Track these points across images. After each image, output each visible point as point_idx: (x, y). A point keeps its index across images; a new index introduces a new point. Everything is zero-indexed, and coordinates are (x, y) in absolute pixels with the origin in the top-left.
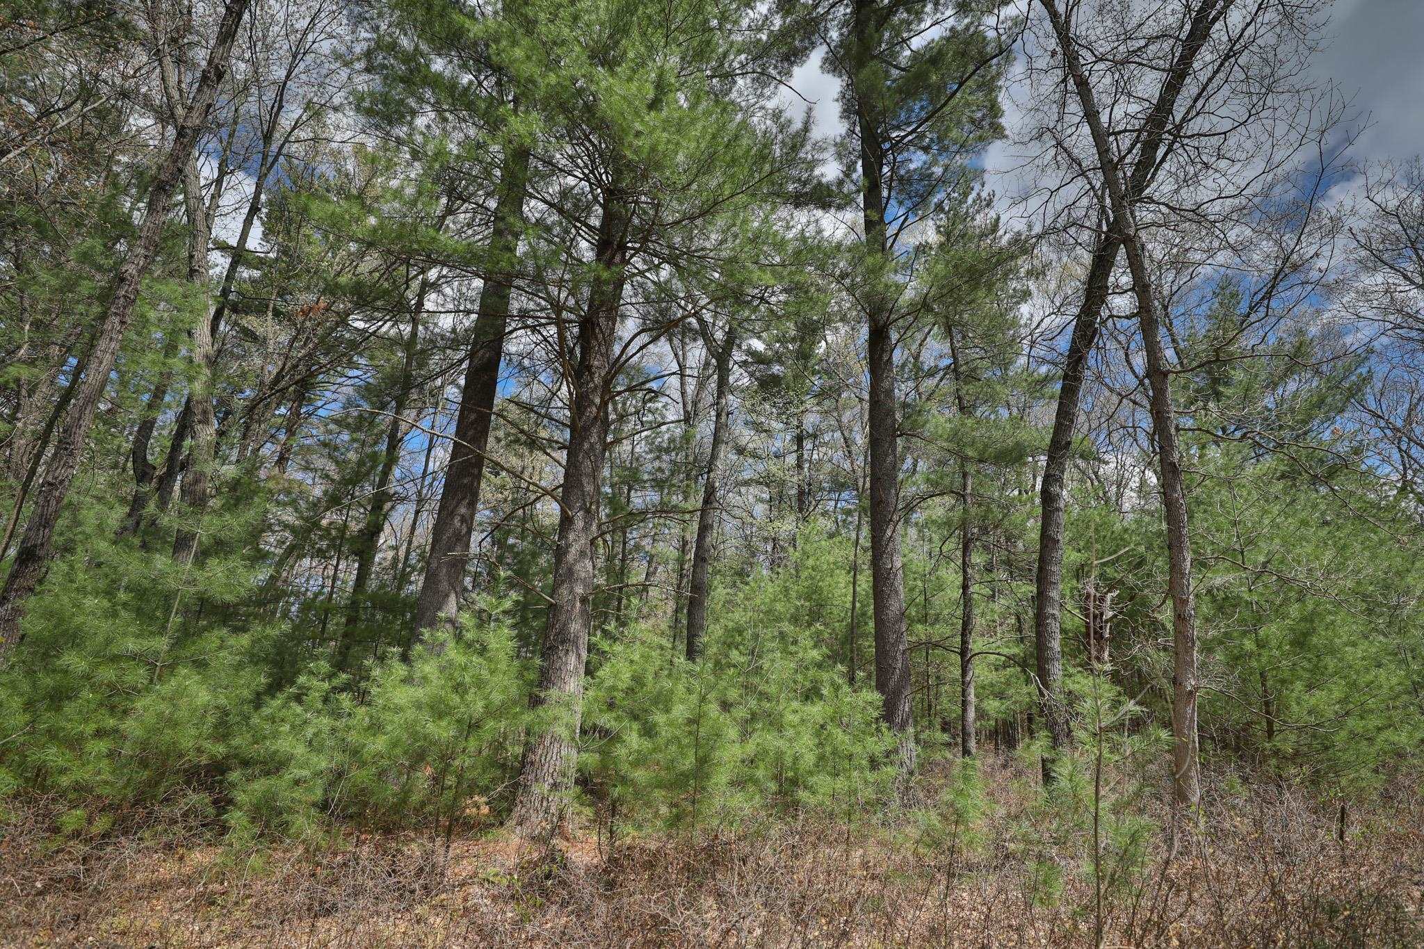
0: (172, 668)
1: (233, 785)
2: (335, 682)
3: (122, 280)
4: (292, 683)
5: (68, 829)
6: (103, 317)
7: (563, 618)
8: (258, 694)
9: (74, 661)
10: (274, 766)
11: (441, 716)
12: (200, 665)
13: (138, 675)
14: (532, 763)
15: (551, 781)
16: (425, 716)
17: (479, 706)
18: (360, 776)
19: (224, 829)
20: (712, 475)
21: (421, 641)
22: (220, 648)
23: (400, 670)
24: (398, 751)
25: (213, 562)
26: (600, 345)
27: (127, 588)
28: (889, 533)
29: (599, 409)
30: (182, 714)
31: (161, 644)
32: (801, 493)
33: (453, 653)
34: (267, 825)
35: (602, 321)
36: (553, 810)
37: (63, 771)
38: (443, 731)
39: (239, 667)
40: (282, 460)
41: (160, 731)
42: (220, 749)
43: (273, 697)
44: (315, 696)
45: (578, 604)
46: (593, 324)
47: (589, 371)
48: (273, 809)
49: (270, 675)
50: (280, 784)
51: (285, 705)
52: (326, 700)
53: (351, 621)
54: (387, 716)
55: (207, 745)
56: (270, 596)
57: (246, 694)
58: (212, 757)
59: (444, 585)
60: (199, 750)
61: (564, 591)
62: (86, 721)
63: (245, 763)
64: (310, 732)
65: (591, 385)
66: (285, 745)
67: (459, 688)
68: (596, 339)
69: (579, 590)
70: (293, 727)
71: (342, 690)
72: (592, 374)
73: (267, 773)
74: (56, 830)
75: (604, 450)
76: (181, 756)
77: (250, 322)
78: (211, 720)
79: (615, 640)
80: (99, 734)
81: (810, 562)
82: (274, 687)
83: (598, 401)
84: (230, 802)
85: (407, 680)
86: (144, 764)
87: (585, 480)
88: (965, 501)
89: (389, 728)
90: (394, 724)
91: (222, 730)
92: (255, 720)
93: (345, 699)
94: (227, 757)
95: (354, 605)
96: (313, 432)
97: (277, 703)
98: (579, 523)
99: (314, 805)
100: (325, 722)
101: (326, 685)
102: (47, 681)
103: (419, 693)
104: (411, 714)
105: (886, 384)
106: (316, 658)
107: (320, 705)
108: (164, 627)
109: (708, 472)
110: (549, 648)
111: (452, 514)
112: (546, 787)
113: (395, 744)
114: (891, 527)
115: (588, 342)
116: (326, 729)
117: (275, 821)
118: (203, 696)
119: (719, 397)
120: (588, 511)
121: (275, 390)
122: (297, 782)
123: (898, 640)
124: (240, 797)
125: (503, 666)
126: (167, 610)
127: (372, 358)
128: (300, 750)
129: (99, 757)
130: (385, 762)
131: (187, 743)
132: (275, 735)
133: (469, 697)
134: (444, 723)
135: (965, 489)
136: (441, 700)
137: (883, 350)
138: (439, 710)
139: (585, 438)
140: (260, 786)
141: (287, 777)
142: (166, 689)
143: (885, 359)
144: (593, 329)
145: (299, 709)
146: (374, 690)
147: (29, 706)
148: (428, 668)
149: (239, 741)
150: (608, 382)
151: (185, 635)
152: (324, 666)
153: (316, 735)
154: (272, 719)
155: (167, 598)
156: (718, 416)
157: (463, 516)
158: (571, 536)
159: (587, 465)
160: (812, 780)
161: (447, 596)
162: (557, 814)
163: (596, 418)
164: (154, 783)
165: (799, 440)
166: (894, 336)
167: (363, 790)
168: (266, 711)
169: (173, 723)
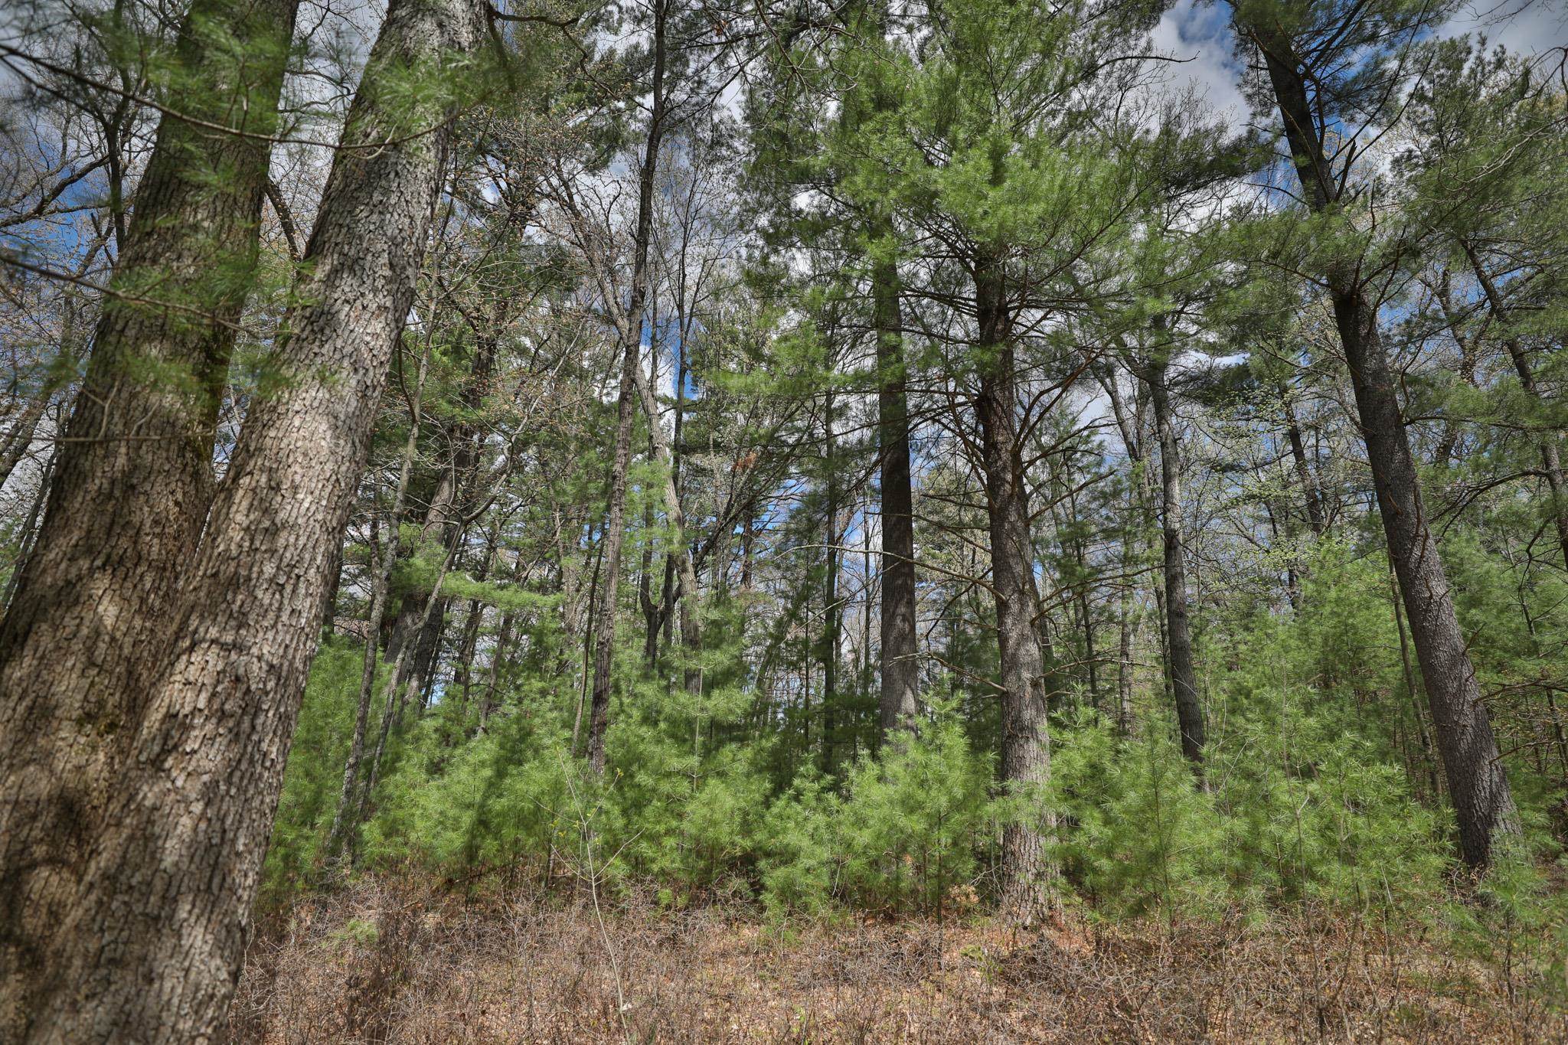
0: (704, 777)
1: (762, 873)
2: (823, 783)
3: (614, 478)
4: (790, 785)
5: (664, 902)
6: (608, 508)
7: (1016, 704)
8: (767, 798)
9: (643, 778)
10: (788, 856)
11: (912, 811)
12: (721, 775)
13: (684, 787)
14: (1013, 853)
15: (1034, 871)
16: (898, 811)
17: (943, 801)
18: (856, 865)
19: (763, 909)
20: (1169, 515)
21: (887, 743)
22: (733, 760)
23: (872, 769)
24: (882, 842)
25: (716, 693)
26: (1000, 419)
27: (665, 719)
28: (1417, 552)
29: (1013, 486)
30: (718, 816)
31: (694, 761)
32: (1313, 504)
33: (915, 754)
34: (793, 906)
35: (998, 394)
36: (1041, 900)
37: (653, 860)
38: (916, 824)
39: (748, 775)
40: (746, 577)
41: (705, 830)
42: (748, 843)
43: (778, 799)
44: (809, 797)
45: (1029, 689)
46: (989, 399)
47: (996, 448)
48: (795, 893)
49: (772, 781)
50: (795, 871)
51: (788, 805)
52: (819, 799)
53: (829, 724)
54: (868, 812)
55: (738, 839)
56: (760, 708)
57: (757, 797)
58: (744, 849)
59: (899, 685)
60: (733, 844)
61: (1011, 678)
62: (659, 822)
63: (768, 855)
64: (810, 827)
65: (1000, 463)
66: (793, 838)
67: (922, 784)
68: (996, 414)
69: (1026, 675)
70: (797, 823)
71: (830, 790)
72: (998, 451)
73: (785, 863)
74: (656, 903)
75: (1028, 526)
76: (722, 850)
77: (697, 459)
78: (738, 819)
79: (1065, 727)
80: (669, 832)
81: (1333, 594)
82: (778, 789)
83: (1009, 477)
84: (763, 887)
85: (881, 779)
86: (699, 855)
87: (1012, 561)
88: (1552, 481)
89: (871, 822)
90: (874, 816)
91: (746, 829)
92: (769, 819)
93: (831, 796)
94: (754, 850)
95: (828, 710)
96: (766, 546)
97: (781, 803)
98: (1015, 608)
99: (825, 889)
100: (820, 819)
101: (816, 786)
102: (630, 794)
103: (890, 789)
104: (886, 810)
105: (1372, 364)
106: (803, 762)
107: (814, 803)
108: (692, 747)
109: (1164, 513)
110: (1009, 737)
111: (893, 616)
112: (1030, 877)
113: (879, 837)
114: (1419, 542)
115: (988, 421)
116: (822, 825)
117: (798, 903)
118: (729, 802)
119: (1159, 424)
120: (1022, 593)
121: (729, 518)
122: (808, 870)
123: (1462, 690)
124: (769, 882)
125: (959, 762)
126: (693, 733)
127: (800, 465)
128: (806, 843)
129: (672, 849)
130: (873, 853)
131: (725, 839)
132: (785, 830)
133: (933, 793)
134: (915, 817)
135: (1548, 465)
136: (909, 796)
137: (1358, 323)
138: (910, 806)
139: (1005, 518)
140: (781, 872)
141: (800, 866)
142: (704, 796)
143: (1363, 332)
144: (990, 405)
145: (799, 808)
146: (854, 789)
147: (624, 812)
148: (894, 767)
149: (759, 836)
150: (1016, 455)
151: (708, 753)
152: (810, 768)
153: (816, 829)
154: (780, 817)
155: (690, 723)
156: (1163, 445)
157: (903, 615)
158: (1009, 621)
159: (1011, 547)
160: (1321, 869)
161: (903, 693)
162: (1046, 903)
163: (1011, 495)
164: (708, 871)
165: (1294, 436)
166: (1370, 298)
167: (860, 878)
168: (775, 810)
169: (714, 823)
